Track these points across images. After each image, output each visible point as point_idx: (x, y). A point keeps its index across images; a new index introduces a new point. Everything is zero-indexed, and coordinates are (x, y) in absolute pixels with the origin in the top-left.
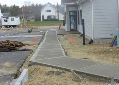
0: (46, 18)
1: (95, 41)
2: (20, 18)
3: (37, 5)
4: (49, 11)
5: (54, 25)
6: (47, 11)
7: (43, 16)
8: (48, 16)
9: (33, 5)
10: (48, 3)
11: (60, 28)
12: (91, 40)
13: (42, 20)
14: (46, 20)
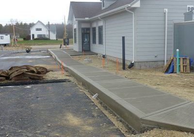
0: (36, 37)
1: (136, 65)
2: (10, 37)
3: (21, 23)
4: (40, 30)
5: (46, 44)
6: (38, 30)
7: (33, 35)
8: (38, 35)
9: (17, 24)
10: (39, 21)
11: (60, 48)
12: (131, 63)
13: (32, 39)
14: (36, 39)
